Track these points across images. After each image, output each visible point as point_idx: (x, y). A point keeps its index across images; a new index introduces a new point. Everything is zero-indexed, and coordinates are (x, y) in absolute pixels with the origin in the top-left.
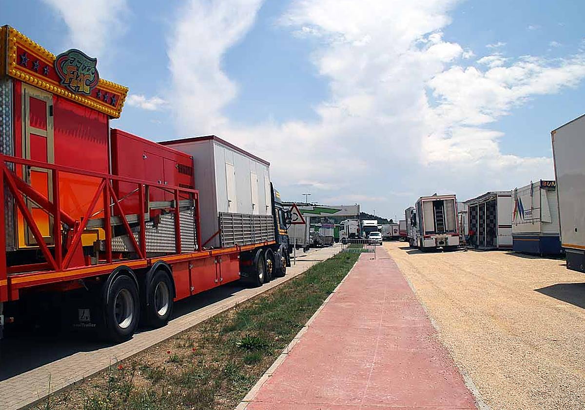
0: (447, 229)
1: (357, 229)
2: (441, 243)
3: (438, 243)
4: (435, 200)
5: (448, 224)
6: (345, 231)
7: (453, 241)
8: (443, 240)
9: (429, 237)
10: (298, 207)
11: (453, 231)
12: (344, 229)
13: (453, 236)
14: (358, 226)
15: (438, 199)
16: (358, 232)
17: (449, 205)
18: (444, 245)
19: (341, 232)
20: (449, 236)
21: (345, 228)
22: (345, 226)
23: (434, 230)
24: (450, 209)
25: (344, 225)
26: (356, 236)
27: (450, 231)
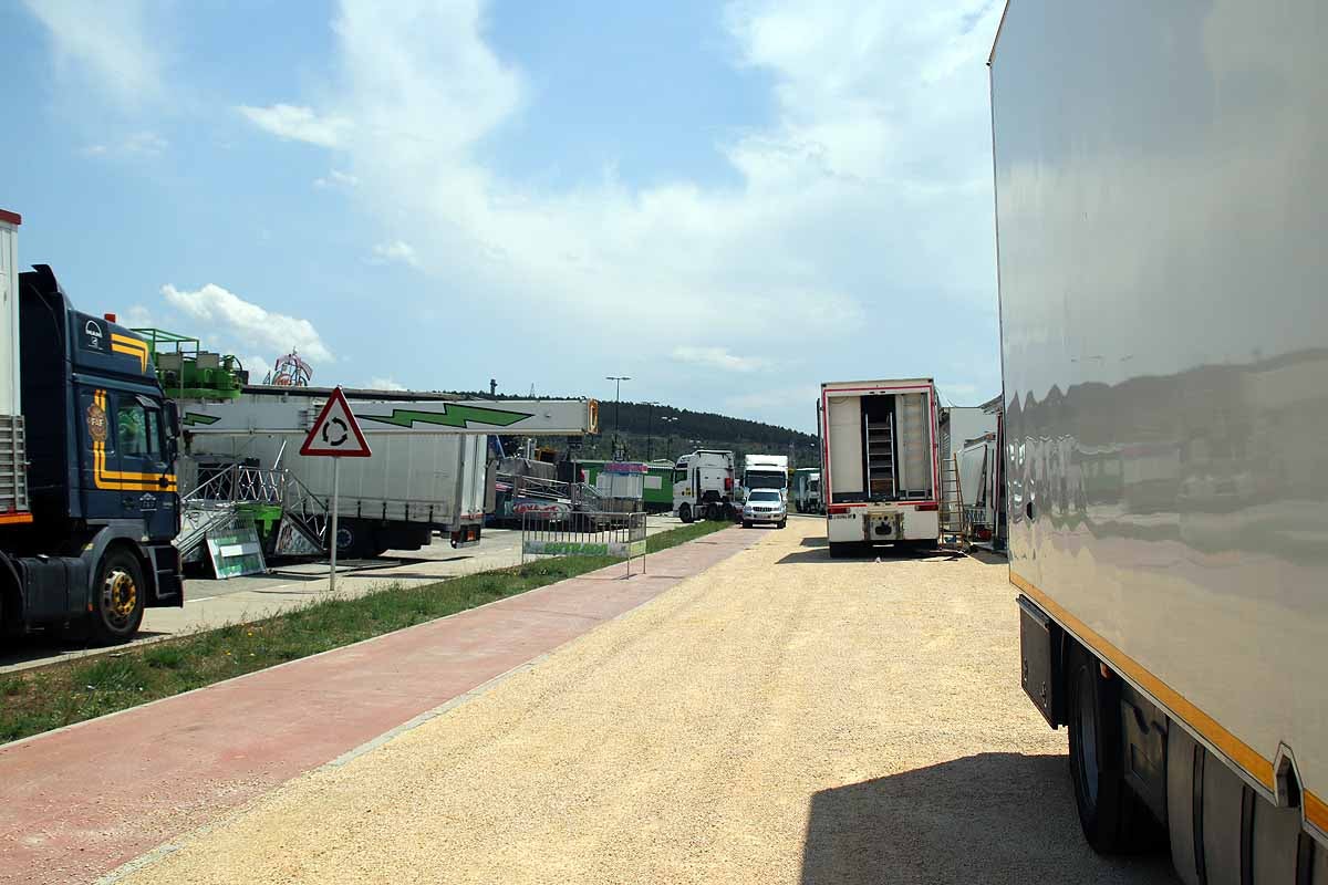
0: (901, 488)
1: (726, 480)
2: (883, 529)
3: (873, 531)
4: (867, 393)
5: (909, 473)
6: (688, 483)
7: (919, 524)
8: (890, 522)
9: (844, 511)
10: (348, 402)
11: (922, 494)
12: (685, 478)
13: (922, 508)
14: (729, 470)
15: (878, 392)
16: (726, 489)
17: (914, 410)
18: (892, 536)
19: (679, 487)
20: (908, 510)
21: (689, 475)
22: (689, 470)
23: (861, 490)
24: (915, 422)
25: (685, 465)
26: (721, 500)
27: (911, 494)
